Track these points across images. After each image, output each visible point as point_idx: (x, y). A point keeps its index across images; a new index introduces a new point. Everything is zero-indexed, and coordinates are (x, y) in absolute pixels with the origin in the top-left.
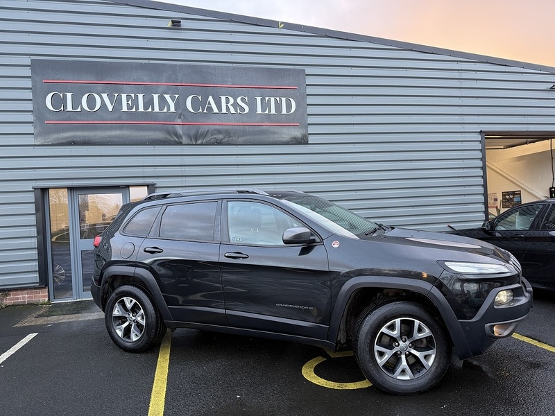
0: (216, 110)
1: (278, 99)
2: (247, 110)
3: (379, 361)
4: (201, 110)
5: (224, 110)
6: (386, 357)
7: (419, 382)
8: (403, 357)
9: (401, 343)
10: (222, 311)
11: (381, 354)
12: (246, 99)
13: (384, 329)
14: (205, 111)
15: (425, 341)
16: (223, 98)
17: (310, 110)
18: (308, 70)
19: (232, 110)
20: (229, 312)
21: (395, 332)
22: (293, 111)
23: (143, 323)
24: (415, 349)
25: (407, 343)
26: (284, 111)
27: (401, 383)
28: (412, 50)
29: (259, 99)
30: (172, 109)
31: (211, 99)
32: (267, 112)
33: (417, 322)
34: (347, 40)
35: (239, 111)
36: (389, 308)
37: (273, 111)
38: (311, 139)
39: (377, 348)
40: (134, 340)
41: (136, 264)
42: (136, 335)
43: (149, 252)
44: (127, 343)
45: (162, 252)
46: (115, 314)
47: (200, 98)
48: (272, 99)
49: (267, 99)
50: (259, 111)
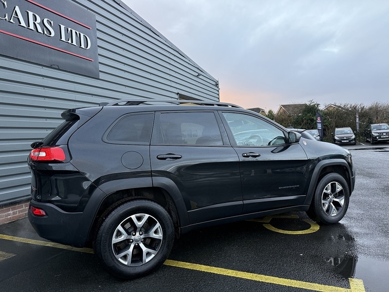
0: (23, 24)
1: (78, 33)
3: (324, 209)
4: (7, 18)
5: (32, 27)
6: (327, 206)
8: (332, 204)
9: (330, 196)
10: (240, 203)
11: (324, 205)
12: (52, 22)
13: (324, 191)
14: (12, 21)
16: (31, 14)
17: (100, 51)
18: (99, 18)
20: (246, 202)
21: (329, 191)
22: (88, 48)
23: (160, 236)
24: (336, 198)
25: (333, 196)
26: (83, 46)
27: (334, 218)
28: (150, 30)
29: (63, 27)
31: (17, 9)
32: (70, 42)
33: (336, 183)
34: (119, 4)
35: (45, 33)
37: (74, 43)
38: (101, 76)
39: (323, 202)
40: (147, 260)
41: (151, 174)
42: (148, 254)
43: (165, 159)
44: (139, 268)
45: (180, 158)
46: (115, 240)
47: (5, 3)
48: (74, 32)
49: (69, 29)
50: (63, 39)
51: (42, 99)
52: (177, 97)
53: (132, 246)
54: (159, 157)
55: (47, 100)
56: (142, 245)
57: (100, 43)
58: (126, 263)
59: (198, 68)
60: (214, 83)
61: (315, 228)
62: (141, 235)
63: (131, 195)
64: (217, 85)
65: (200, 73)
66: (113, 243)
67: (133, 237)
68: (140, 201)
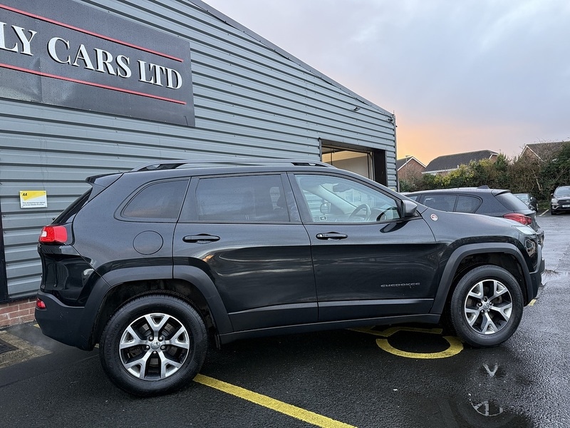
0: (90, 66)
1: (164, 68)
2: (129, 74)
3: (469, 322)
4: (69, 61)
5: (101, 68)
6: (475, 317)
7: (503, 333)
8: (486, 314)
9: (483, 302)
10: (314, 305)
11: (470, 315)
12: (128, 59)
13: (470, 293)
14: (75, 64)
15: (501, 298)
16: (100, 52)
17: (196, 90)
18: (194, 45)
19: (112, 71)
20: (322, 304)
21: (480, 294)
22: (178, 87)
23: (186, 344)
24: (495, 305)
25: (488, 301)
26: (171, 85)
27: (489, 338)
28: (274, 51)
29: (142, 63)
30: (27, 50)
31: (83, 48)
32: (152, 81)
33: (496, 282)
34: (225, 23)
35: (119, 73)
36: (473, 274)
37: (159, 82)
38: (198, 123)
39: (467, 310)
40: (167, 375)
41: (172, 261)
42: (169, 367)
43: (195, 241)
44: (155, 384)
45: (218, 240)
46: (124, 344)
47: (68, 44)
48: (158, 68)
49: (152, 65)
50: (143, 79)
51: (115, 159)
52: (317, 143)
53: (148, 354)
54: (186, 238)
55: (122, 159)
56: (161, 354)
57: (196, 78)
58: (138, 375)
59: (356, 99)
60: (386, 119)
61: (454, 351)
62: (160, 341)
63: (159, 288)
64: (391, 120)
65: (359, 104)
66: (121, 348)
67: (149, 343)
68: (158, 297)
